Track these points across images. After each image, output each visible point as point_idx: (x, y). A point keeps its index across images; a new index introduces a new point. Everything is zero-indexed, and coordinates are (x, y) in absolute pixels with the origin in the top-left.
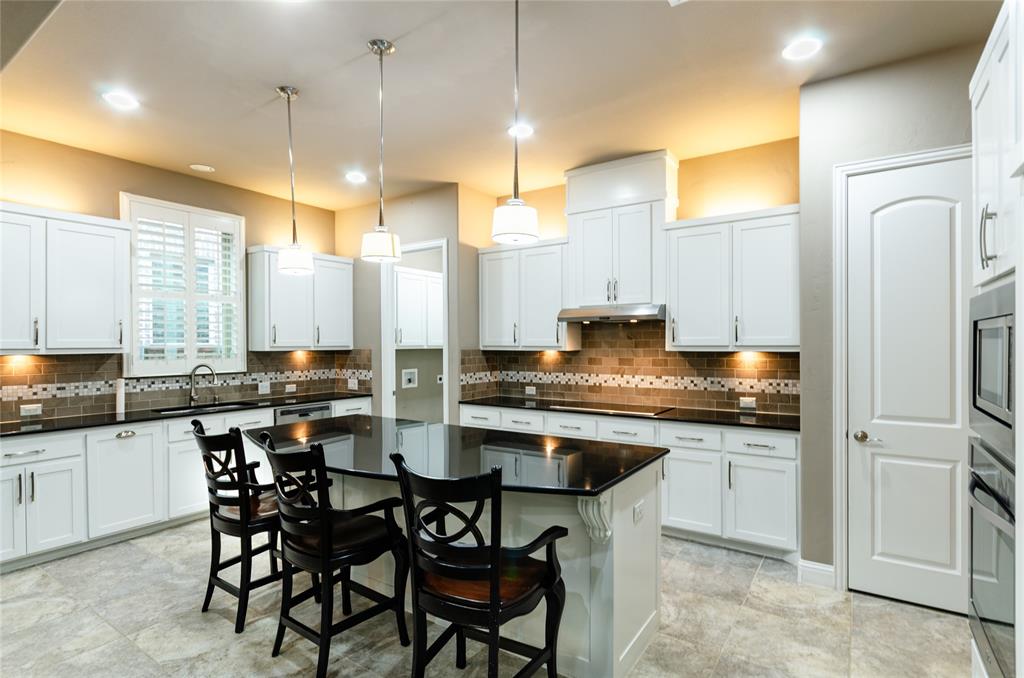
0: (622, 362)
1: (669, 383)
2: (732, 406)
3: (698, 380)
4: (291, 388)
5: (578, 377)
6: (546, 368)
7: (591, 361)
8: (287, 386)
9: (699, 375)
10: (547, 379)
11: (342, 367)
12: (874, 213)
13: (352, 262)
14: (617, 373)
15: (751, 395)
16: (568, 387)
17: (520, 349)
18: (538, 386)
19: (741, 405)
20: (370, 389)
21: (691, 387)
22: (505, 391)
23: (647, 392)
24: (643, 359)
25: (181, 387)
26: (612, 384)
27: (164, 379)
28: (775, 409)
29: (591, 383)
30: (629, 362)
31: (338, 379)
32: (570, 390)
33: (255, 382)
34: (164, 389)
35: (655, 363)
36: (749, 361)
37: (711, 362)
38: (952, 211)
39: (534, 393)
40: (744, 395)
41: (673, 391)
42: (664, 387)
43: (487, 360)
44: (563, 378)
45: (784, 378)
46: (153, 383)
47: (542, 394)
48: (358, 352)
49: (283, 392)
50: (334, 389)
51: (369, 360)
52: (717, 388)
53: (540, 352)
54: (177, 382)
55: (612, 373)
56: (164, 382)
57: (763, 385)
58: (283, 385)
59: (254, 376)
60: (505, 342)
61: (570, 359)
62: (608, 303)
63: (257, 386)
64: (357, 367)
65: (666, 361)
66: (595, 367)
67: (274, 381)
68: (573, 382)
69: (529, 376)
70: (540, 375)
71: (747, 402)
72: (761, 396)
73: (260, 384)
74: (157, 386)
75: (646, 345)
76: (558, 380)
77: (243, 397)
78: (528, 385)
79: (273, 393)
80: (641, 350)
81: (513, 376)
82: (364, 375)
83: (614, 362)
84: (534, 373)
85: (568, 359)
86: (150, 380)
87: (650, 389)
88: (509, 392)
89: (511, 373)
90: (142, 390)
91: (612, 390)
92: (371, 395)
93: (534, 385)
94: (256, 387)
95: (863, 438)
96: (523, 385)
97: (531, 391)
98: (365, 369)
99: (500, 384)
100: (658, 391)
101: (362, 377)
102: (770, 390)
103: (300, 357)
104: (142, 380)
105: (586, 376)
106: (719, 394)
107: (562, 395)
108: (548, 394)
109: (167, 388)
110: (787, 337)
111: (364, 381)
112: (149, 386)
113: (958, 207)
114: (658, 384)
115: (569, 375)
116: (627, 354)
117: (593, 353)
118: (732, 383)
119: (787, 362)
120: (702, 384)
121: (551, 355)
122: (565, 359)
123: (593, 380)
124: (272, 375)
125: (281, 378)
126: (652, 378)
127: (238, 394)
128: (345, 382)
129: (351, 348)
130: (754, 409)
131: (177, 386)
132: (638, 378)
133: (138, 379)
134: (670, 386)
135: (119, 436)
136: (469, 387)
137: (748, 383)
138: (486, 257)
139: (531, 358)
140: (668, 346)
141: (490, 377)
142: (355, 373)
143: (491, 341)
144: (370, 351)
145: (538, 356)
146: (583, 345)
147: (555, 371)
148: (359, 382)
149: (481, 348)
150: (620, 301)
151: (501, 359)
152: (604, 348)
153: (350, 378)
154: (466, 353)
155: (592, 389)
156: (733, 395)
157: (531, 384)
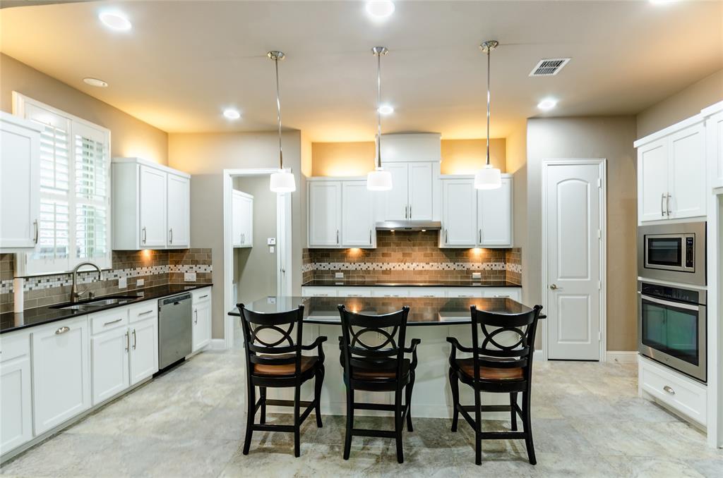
0: (404, 255)
1: (435, 266)
2: (468, 277)
3: (450, 264)
4: (140, 282)
5: (375, 265)
6: (350, 259)
7: (384, 255)
8: (138, 281)
9: (451, 262)
10: (352, 267)
11: (176, 263)
12: (558, 184)
13: (190, 177)
14: (402, 262)
15: (478, 271)
16: (367, 271)
17: (341, 247)
18: (345, 272)
19: (473, 277)
20: (210, 280)
21: (446, 268)
22: (318, 277)
23: (420, 272)
24: (417, 252)
25: (62, 285)
26: (398, 268)
27: (48, 277)
28: (490, 278)
29: (384, 268)
30: (409, 255)
31: (173, 273)
32: (369, 273)
33: (116, 278)
34: (48, 287)
35: (425, 255)
36: (477, 253)
37: (458, 254)
38: (587, 186)
39: (342, 276)
40: (474, 271)
41: (435, 271)
42: (431, 269)
43: (310, 256)
44: (364, 266)
45: (494, 262)
46: (40, 282)
47: (348, 277)
48: (198, 251)
49: (134, 286)
50: (167, 282)
51: (210, 257)
52: (461, 268)
53: (346, 249)
54: (59, 279)
55: (398, 262)
56: (48, 281)
57: (484, 266)
58: (135, 279)
59: (116, 272)
60: (330, 243)
61: (369, 254)
62: (405, 219)
63: (117, 281)
64: (196, 263)
65: (432, 254)
66: (387, 259)
67: (129, 276)
68: (371, 269)
69: (338, 265)
70: (347, 264)
71: (476, 275)
72: (483, 272)
73: (120, 279)
74: (44, 285)
75: (420, 245)
76: (360, 267)
77: (108, 291)
78: (338, 271)
79: (129, 287)
80: (417, 248)
81: (325, 266)
82: (202, 269)
83: (399, 255)
84: (342, 264)
85: (368, 253)
86: (37, 279)
87: (422, 271)
88: (322, 277)
89: (323, 264)
90: (31, 289)
91: (398, 272)
92: (212, 285)
93: (342, 271)
94: (117, 283)
95: (554, 288)
96: (334, 272)
97: (339, 275)
98: (205, 264)
99: (314, 272)
100: (427, 271)
101: (202, 271)
102: (488, 268)
103: (146, 255)
104: (30, 279)
105: (380, 264)
106: (462, 271)
107: (363, 277)
108: (353, 277)
109: (51, 286)
110: (503, 241)
111: (204, 275)
112: (37, 285)
113: (589, 185)
114: (427, 267)
115: (368, 264)
116: (408, 250)
117: (385, 250)
118: (468, 265)
119: (500, 254)
120: (452, 266)
121: (355, 251)
122: (365, 254)
123: (386, 267)
124: (128, 271)
125: (134, 274)
126: (424, 264)
127: (104, 289)
128: (183, 275)
129: (189, 247)
130: (480, 279)
131: (57, 284)
132: (415, 265)
133: (27, 278)
134: (435, 268)
135: (57, 332)
136: (305, 274)
137: (476, 265)
138: (312, 184)
139: (340, 254)
140: (441, 245)
141: (311, 267)
142: (192, 268)
143: (317, 242)
144: (211, 250)
145: (345, 252)
146: (378, 245)
147: (358, 262)
148: (198, 275)
149: (309, 247)
150: (413, 219)
151: (316, 255)
152: (393, 247)
153: (187, 272)
154: (304, 250)
155: (385, 272)
156: (469, 272)
157: (340, 271)
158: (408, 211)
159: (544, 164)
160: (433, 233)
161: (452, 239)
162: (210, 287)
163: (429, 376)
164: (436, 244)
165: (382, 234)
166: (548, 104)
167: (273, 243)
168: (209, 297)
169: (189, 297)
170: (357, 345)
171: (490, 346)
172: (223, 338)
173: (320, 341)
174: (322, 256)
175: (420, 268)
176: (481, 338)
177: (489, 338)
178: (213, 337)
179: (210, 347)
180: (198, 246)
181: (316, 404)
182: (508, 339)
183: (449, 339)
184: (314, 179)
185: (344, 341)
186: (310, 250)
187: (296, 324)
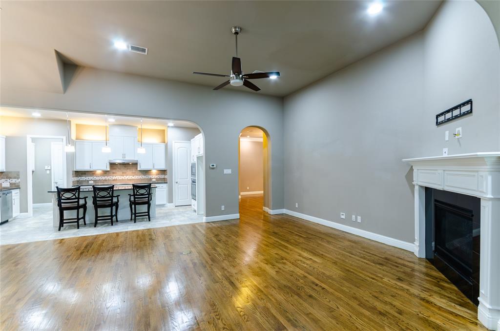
0: (123, 173)
1: (136, 177)
2: (150, 181)
5: (109, 177)
6: (97, 175)
7: (113, 173)
9: (143, 175)
10: (97, 178)
12: (178, 149)
13: (5, 137)
14: (122, 176)
16: (106, 180)
17: (92, 170)
18: (94, 181)
20: (19, 186)
21: (141, 178)
22: (80, 183)
23: (130, 180)
24: (129, 172)
26: (120, 178)
28: (159, 181)
29: (113, 178)
30: (126, 173)
35: (132, 173)
36: (154, 172)
37: (146, 172)
39: (93, 183)
41: (137, 179)
43: (76, 174)
44: (104, 178)
45: (161, 175)
47: (96, 183)
48: (10, 172)
51: (18, 175)
52: (147, 178)
55: (120, 176)
57: (157, 177)
60: (86, 168)
62: (123, 159)
64: (10, 178)
65: (135, 172)
66: (115, 175)
69: (90, 178)
70: (95, 177)
71: (153, 180)
72: (156, 179)
75: (130, 169)
76: (102, 178)
80: (128, 170)
81: (83, 178)
83: (121, 173)
84: (92, 177)
85: (105, 172)
88: (82, 183)
89: (82, 178)
91: (120, 180)
96: (88, 181)
97: (91, 182)
98: (15, 178)
99: (78, 181)
101: (13, 182)
107: (103, 183)
108: (98, 183)
110: (163, 167)
111: (15, 184)
114: (133, 178)
115: (106, 177)
116: (124, 171)
117: (114, 171)
118: (150, 177)
119: (163, 172)
120: (144, 177)
121: (99, 172)
123: (114, 178)
126: (132, 177)
128: (1, 184)
129: (5, 171)
130: (155, 181)
132: (128, 177)
136: (73, 182)
137: (154, 176)
138: (77, 143)
139: (91, 173)
140: (139, 169)
141: (76, 179)
142: (7, 180)
143: (79, 168)
144: (19, 172)
145: (94, 172)
146: (111, 169)
147: (101, 176)
148: (10, 184)
149: (75, 170)
150: (126, 159)
151: (78, 173)
152: (117, 170)
153: (3, 182)
154: (73, 171)
155: (114, 180)
156: (151, 179)
157: (91, 180)
158: (124, 156)
159: (173, 142)
160: (135, 164)
161: (142, 166)
162: (19, 189)
163: (124, 207)
164: (137, 169)
165: (113, 165)
167: (49, 168)
168: (19, 194)
169: (11, 192)
170: (98, 196)
171: (138, 193)
172: (27, 212)
173: (85, 198)
174: (82, 174)
175: (130, 178)
176: (136, 192)
177: (137, 191)
178: (21, 212)
179: (19, 217)
180: (10, 170)
181: (84, 218)
182: (142, 191)
183: (129, 195)
184: (77, 141)
185: (95, 198)
186: (76, 171)
187: (77, 193)
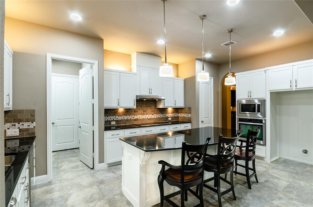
0: (144, 111)
2: (167, 120)
3: (161, 115)
5: (131, 117)
6: (119, 114)
7: (135, 111)
9: (161, 114)
10: (120, 118)
12: (203, 84)
13: (12, 53)
14: (143, 115)
15: (170, 117)
16: (127, 120)
17: (119, 108)
18: (116, 121)
19: (169, 120)
20: (34, 133)
21: (160, 117)
23: (150, 119)
24: (149, 110)
26: (141, 118)
28: (174, 120)
29: (135, 118)
32: (128, 121)
35: (152, 111)
36: (170, 110)
37: (164, 110)
38: (209, 86)
39: (115, 124)
40: (169, 117)
41: (156, 118)
42: (154, 117)
44: (126, 118)
45: (175, 113)
47: (118, 124)
48: (21, 112)
51: (33, 116)
52: (164, 116)
53: (117, 109)
55: (141, 115)
60: (114, 105)
61: (128, 111)
62: (149, 94)
64: (19, 121)
65: (154, 110)
66: (136, 113)
68: (129, 119)
69: (113, 118)
70: (117, 117)
71: (170, 119)
72: (172, 117)
75: (150, 106)
76: (124, 118)
80: (149, 108)
82: (26, 125)
83: (141, 111)
84: (115, 117)
87: (151, 118)
91: (141, 120)
93: (115, 121)
95: (202, 122)
96: (110, 121)
97: (113, 123)
98: (28, 121)
101: (25, 127)
102: (173, 116)
105: (133, 116)
106: (165, 117)
107: (125, 123)
108: (120, 123)
111: (27, 130)
114: (153, 117)
115: (128, 116)
116: (145, 109)
118: (167, 115)
120: (162, 116)
121: (121, 110)
122: (126, 111)
123: (136, 117)
126: (151, 115)
128: (5, 132)
129: (11, 109)
130: (170, 120)
132: (148, 116)
134: (155, 117)
137: (170, 115)
142: (15, 125)
144: (34, 110)
145: (116, 110)
147: (123, 115)
148: (21, 130)
152: (139, 107)
153: (8, 129)
155: (135, 120)
156: (167, 118)
157: (113, 121)
158: (150, 90)
164: (156, 106)
166: (208, 56)
172: (47, 173)
